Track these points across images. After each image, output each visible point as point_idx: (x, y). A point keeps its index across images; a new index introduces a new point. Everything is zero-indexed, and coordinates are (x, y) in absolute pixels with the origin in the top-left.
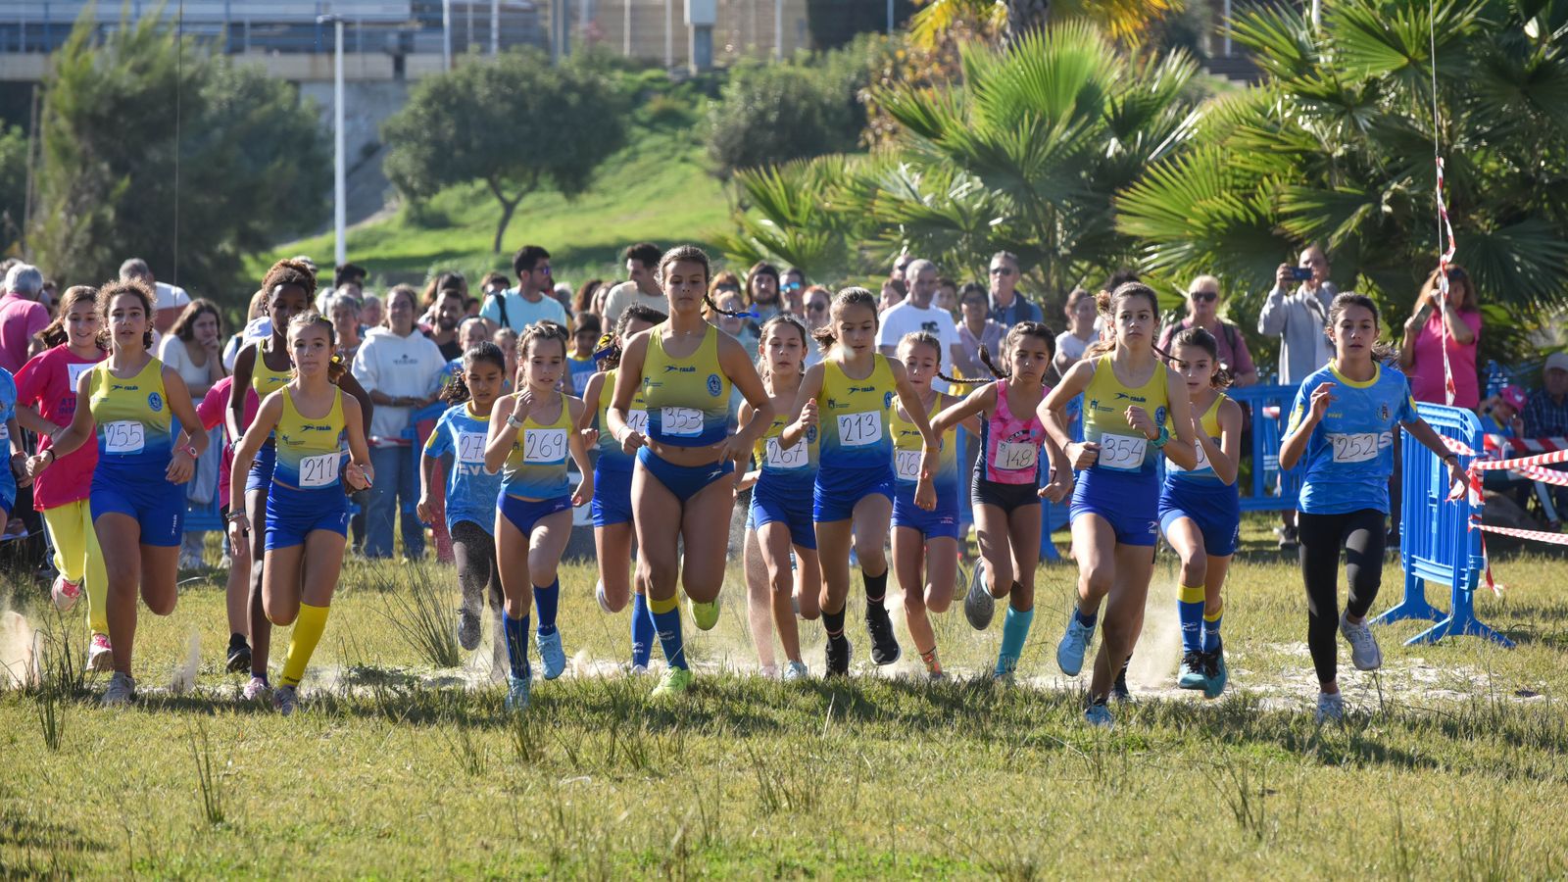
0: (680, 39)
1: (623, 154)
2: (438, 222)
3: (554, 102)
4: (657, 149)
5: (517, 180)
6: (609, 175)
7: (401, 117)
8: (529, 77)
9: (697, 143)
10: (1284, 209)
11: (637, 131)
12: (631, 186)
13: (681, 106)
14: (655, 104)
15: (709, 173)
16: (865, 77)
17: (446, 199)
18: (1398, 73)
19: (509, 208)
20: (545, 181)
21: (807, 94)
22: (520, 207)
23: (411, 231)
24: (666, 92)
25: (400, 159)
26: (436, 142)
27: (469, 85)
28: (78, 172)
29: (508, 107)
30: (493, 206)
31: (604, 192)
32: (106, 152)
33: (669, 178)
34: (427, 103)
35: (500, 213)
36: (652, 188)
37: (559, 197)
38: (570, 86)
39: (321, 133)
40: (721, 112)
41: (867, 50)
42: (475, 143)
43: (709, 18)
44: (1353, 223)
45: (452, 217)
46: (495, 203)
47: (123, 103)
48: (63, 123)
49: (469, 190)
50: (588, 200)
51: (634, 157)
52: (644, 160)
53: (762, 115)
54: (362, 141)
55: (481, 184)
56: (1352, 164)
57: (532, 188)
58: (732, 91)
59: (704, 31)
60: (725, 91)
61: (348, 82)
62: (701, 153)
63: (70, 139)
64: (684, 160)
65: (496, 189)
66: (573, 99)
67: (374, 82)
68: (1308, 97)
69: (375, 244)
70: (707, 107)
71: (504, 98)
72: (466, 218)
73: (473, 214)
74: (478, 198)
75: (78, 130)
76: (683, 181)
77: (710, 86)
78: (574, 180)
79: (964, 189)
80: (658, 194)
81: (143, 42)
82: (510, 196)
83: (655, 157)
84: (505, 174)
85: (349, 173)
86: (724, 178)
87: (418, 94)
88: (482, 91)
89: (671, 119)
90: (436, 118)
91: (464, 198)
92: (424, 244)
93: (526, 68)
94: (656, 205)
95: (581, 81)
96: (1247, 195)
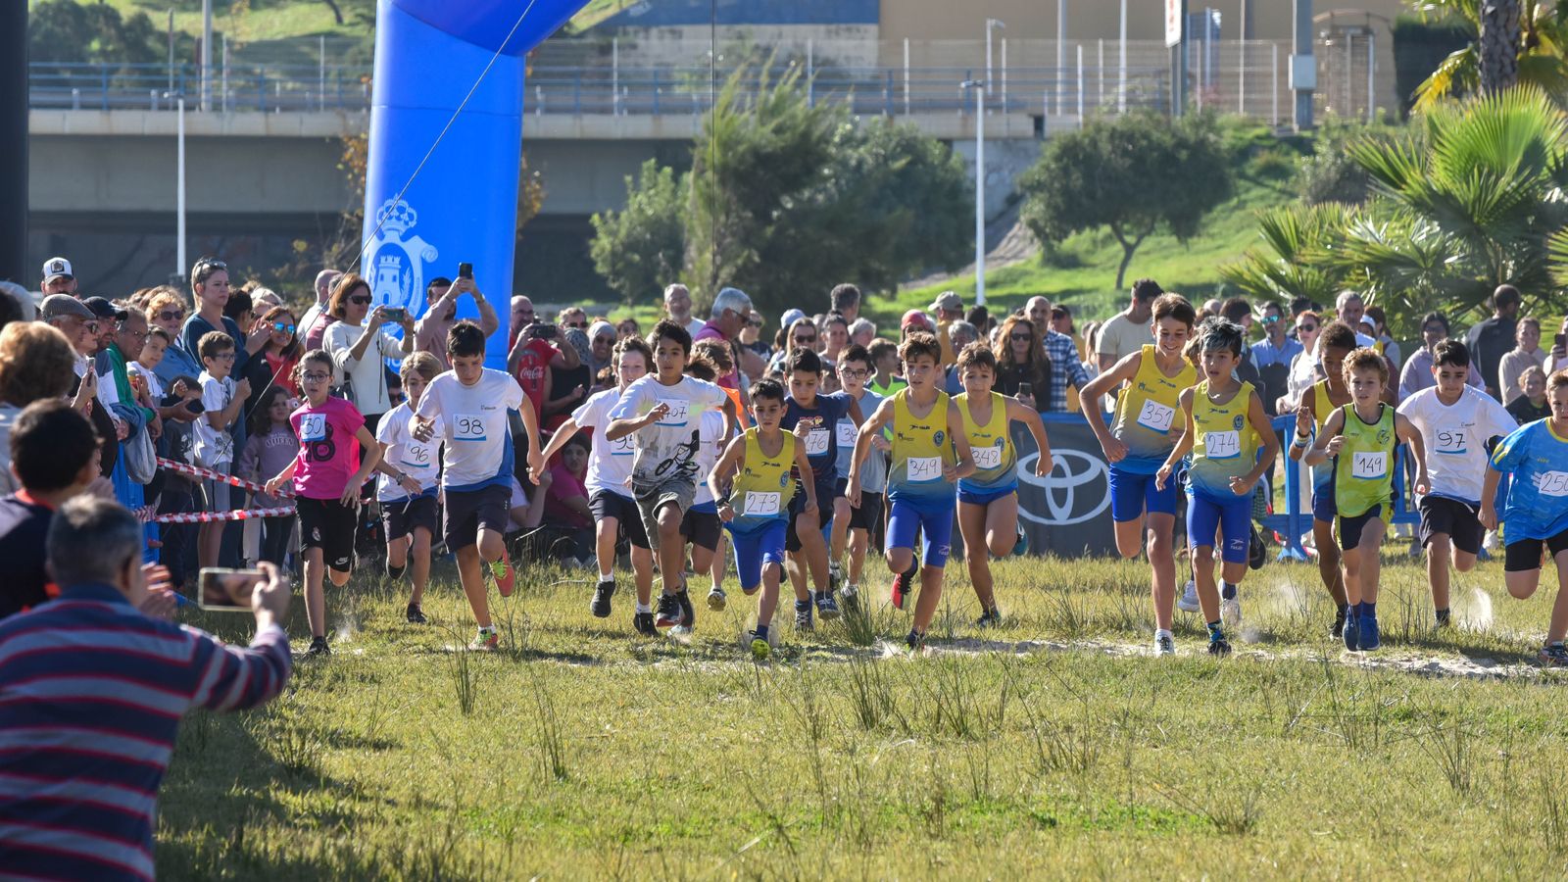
0: (1285, 101)
1: (1234, 201)
2: (1071, 262)
3: (1168, 157)
4: (1262, 198)
5: (1136, 225)
6: (1221, 220)
7: (1035, 170)
8: (1150, 135)
9: (1294, 193)
11: (1243, 184)
12: (1238, 231)
13: (1282, 160)
14: (1261, 159)
17: (1074, 243)
19: (1129, 250)
20: (1162, 226)
22: (1140, 249)
23: (1046, 270)
24: (1272, 148)
25: (1035, 208)
26: (1066, 191)
27: (1094, 143)
28: (722, 218)
29: (1128, 162)
30: (1117, 248)
31: (1212, 236)
32: (745, 201)
34: (1058, 158)
35: (1122, 255)
37: (1174, 239)
38: (1182, 143)
39: (967, 184)
40: (1313, 166)
42: (1100, 193)
43: (1310, 82)
45: (1082, 257)
46: (1118, 246)
47: (762, 159)
48: (709, 175)
49: (1094, 234)
50: (1198, 243)
51: (1242, 205)
52: (1251, 208)
53: (1349, 168)
54: (997, 196)
55: (1106, 229)
57: (1150, 231)
58: (1323, 147)
59: (1305, 94)
60: (1318, 148)
61: (987, 140)
62: (1297, 202)
63: (717, 190)
65: (1118, 234)
66: (1183, 155)
67: (1016, 139)
69: (1015, 281)
70: (1301, 162)
71: (1125, 153)
72: (1093, 260)
73: (1100, 257)
74: (1106, 241)
75: (723, 182)
77: (1306, 143)
78: (1185, 226)
79: (1423, 233)
81: (781, 106)
82: (1130, 239)
83: (1260, 205)
84: (1126, 221)
85: (987, 224)
87: (1050, 150)
88: (1105, 147)
89: (1278, 171)
90: (1066, 171)
91: (1094, 242)
93: (1145, 127)
95: (1192, 139)
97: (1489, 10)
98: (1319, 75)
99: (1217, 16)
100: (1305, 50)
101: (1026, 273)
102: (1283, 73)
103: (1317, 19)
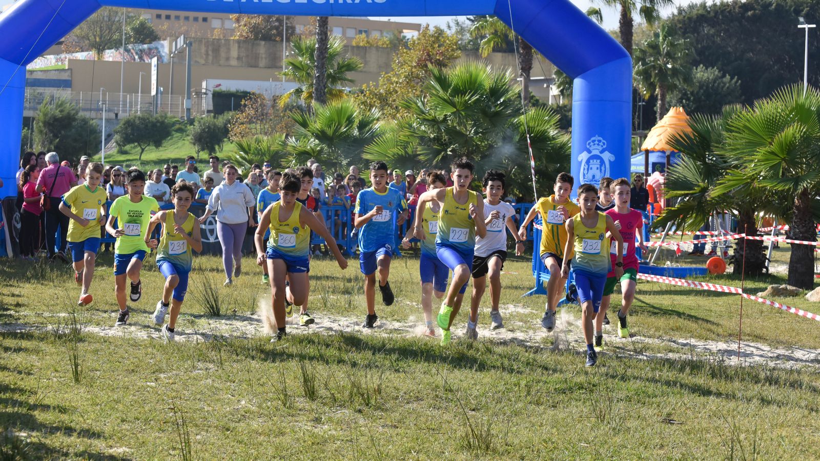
0: (183, 111)
1: (169, 138)
2: (126, 153)
3: (154, 125)
4: (177, 137)
5: (145, 143)
6: (165, 143)
7: (118, 127)
8: (148, 119)
9: (188, 135)
10: (418, 153)
11: (174, 133)
12: (171, 145)
13: (183, 127)
14: (177, 126)
15: (191, 143)
16: (229, 121)
17: (127, 147)
18: (453, 113)
19: (143, 150)
20: (151, 144)
21: (215, 125)
22: (146, 149)
23: (119, 155)
24: (180, 124)
25: (117, 137)
26: (126, 134)
27: (134, 121)
28: (44, 136)
29: (143, 126)
31: (165, 147)
32: (51, 131)
33: (180, 144)
34: (124, 124)
35: (140, 151)
36: (176, 146)
37: (154, 147)
38: (158, 121)
39: (98, 131)
40: (194, 128)
41: (229, 115)
42: (135, 134)
43: (190, 107)
44: (440, 157)
45: (129, 151)
46: (139, 148)
47: (56, 119)
48: (41, 124)
49: (133, 145)
50: (161, 148)
51: (172, 138)
52: (174, 140)
53: (204, 130)
54: (107, 133)
55: (136, 144)
56: (437, 140)
57: (148, 145)
58: (196, 124)
59: (189, 110)
60: (194, 124)
61: (105, 119)
62: (189, 138)
63: (42, 128)
64: (184, 140)
65: (140, 145)
66: (158, 124)
67: (110, 119)
68: (425, 120)
69: (110, 157)
70: (190, 127)
71: (142, 124)
72: (131, 152)
73: (133, 151)
74: (135, 147)
75: (45, 126)
76: (184, 144)
77: (191, 122)
78: (158, 144)
79: (314, 143)
80: (177, 148)
81: (61, 105)
82: (143, 147)
83: (176, 139)
84: (142, 142)
85: (105, 140)
86: (194, 144)
87: (121, 122)
88: (137, 122)
89: (180, 130)
90: (126, 128)
91: (132, 147)
92: (122, 158)
93: (146, 117)
94: (177, 150)
95: (161, 120)
96: (405, 148)
97: (317, 75)
98: (192, 105)
99: (162, 89)
100: (189, 98)
101: (113, 155)
102: (183, 104)
103: (192, 90)
